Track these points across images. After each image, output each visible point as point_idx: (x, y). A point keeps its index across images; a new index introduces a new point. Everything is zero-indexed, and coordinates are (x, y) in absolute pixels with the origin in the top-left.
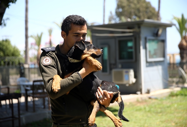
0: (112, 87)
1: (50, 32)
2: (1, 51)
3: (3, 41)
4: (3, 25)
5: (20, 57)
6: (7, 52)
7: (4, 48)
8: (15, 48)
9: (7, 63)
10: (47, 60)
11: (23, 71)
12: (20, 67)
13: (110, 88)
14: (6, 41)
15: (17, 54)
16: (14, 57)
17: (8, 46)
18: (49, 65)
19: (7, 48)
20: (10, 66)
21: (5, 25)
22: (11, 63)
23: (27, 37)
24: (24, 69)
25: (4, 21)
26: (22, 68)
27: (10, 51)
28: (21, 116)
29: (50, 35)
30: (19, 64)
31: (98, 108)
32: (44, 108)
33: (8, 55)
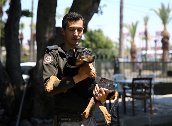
0: (110, 85)
1: (146, 20)
2: (93, 43)
3: (95, 31)
4: (99, 12)
5: (113, 49)
6: (100, 43)
7: (97, 39)
8: (107, 38)
9: (100, 57)
10: (49, 59)
11: (117, 66)
12: (114, 61)
13: (107, 86)
14: (99, 31)
15: (110, 46)
16: (106, 50)
17: (101, 37)
18: (50, 64)
19: (99, 40)
20: (104, 59)
21: (102, 13)
22: (104, 56)
23: (121, 26)
24: (119, 63)
25: (101, 9)
26: (117, 62)
27: (103, 42)
28: (120, 120)
29: (146, 24)
30: (114, 57)
31: (93, 103)
32: (145, 111)
33: (101, 48)
